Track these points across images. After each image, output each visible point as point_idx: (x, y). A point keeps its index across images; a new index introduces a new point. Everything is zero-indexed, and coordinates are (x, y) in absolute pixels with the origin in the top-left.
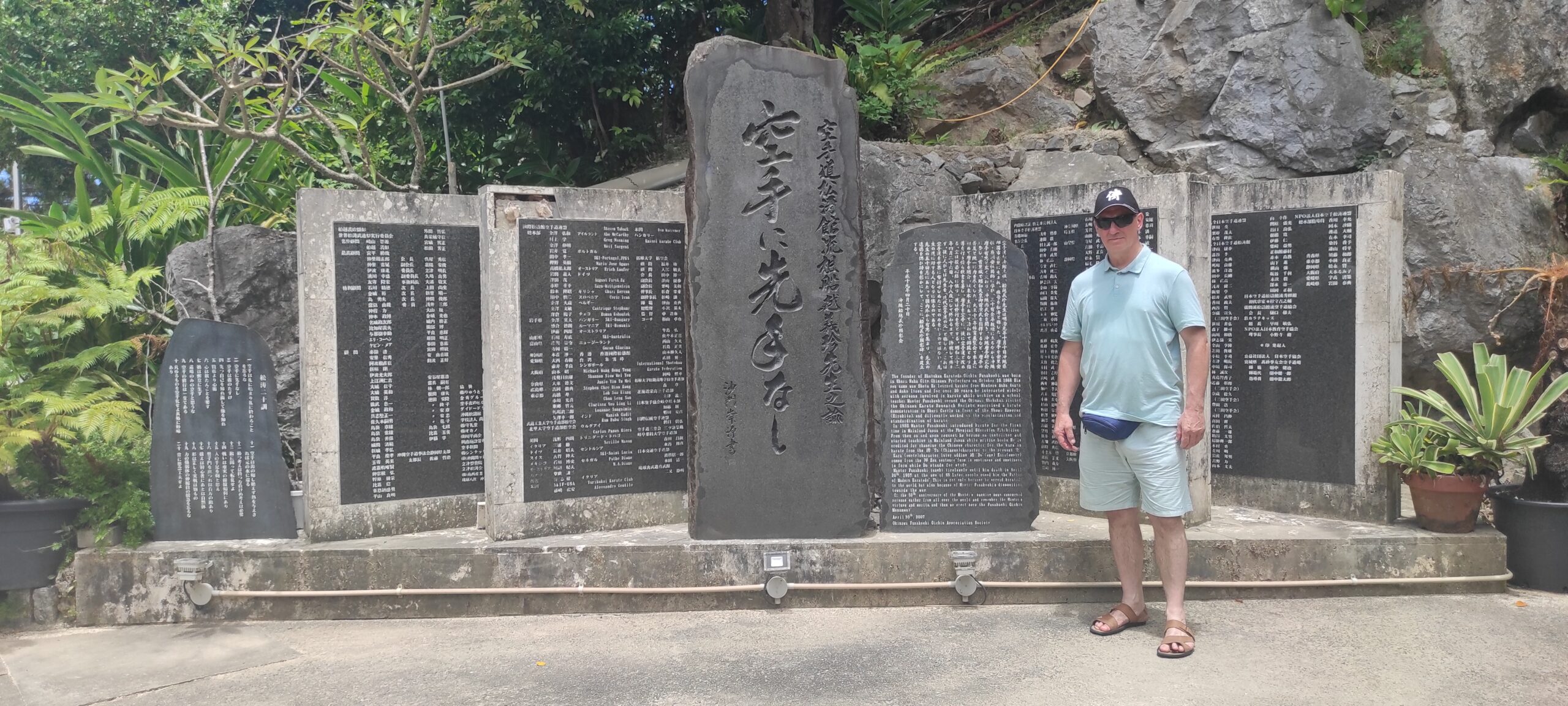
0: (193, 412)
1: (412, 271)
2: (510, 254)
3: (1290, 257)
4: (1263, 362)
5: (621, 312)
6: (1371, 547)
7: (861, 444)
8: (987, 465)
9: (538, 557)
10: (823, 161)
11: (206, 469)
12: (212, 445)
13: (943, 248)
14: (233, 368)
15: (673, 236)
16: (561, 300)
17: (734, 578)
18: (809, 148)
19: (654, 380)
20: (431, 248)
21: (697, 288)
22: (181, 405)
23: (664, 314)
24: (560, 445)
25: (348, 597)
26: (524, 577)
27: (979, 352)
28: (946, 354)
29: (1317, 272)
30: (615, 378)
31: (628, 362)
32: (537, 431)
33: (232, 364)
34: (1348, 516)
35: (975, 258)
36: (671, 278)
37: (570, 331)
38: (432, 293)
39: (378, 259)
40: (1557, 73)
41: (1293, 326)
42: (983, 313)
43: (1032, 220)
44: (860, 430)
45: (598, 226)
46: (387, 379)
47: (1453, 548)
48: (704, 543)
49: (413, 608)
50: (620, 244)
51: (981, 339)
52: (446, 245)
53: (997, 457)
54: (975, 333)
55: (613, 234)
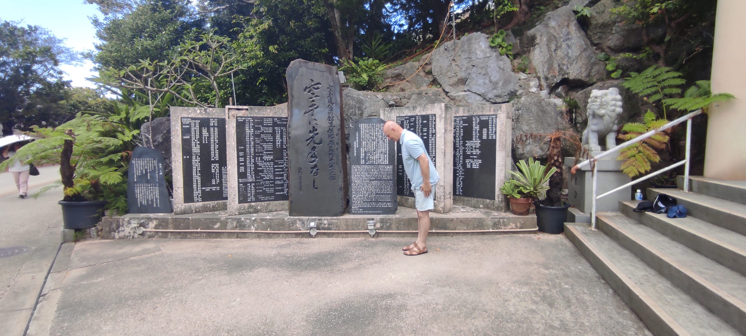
0: (140, 175)
1: (206, 132)
2: (233, 127)
3: (478, 129)
4: (471, 162)
5: (270, 145)
6: (496, 220)
7: (341, 188)
8: (382, 194)
9: (241, 221)
10: (329, 98)
11: (144, 192)
12: (146, 185)
13: (368, 126)
14: (151, 162)
16: (250, 141)
17: (301, 228)
18: (324, 94)
19: (281, 166)
20: (213, 125)
22: (136, 172)
23: (284, 145)
24: (250, 186)
25: (184, 232)
26: (236, 227)
27: (379, 159)
28: (369, 159)
29: (486, 134)
30: (268, 166)
31: (272, 160)
32: (242, 182)
33: (151, 160)
34: (493, 210)
35: (378, 129)
36: (286, 134)
37: (253, 151)
38: (213, 139)
39: (195, 128)
40: (568, 74)
41: (479, 151)
42: (381, 146)
43: (402, 117)
44: (340, 183)
45: (262, 118)
46: (198, 165)
47: (521, 220)
48: (292, 217)
49: (203, 236)
50: (269, 123)
51: (380, 154)
52: (218, 124)
53: (385, 191)
54: (378, 153)
55: (267, 121)
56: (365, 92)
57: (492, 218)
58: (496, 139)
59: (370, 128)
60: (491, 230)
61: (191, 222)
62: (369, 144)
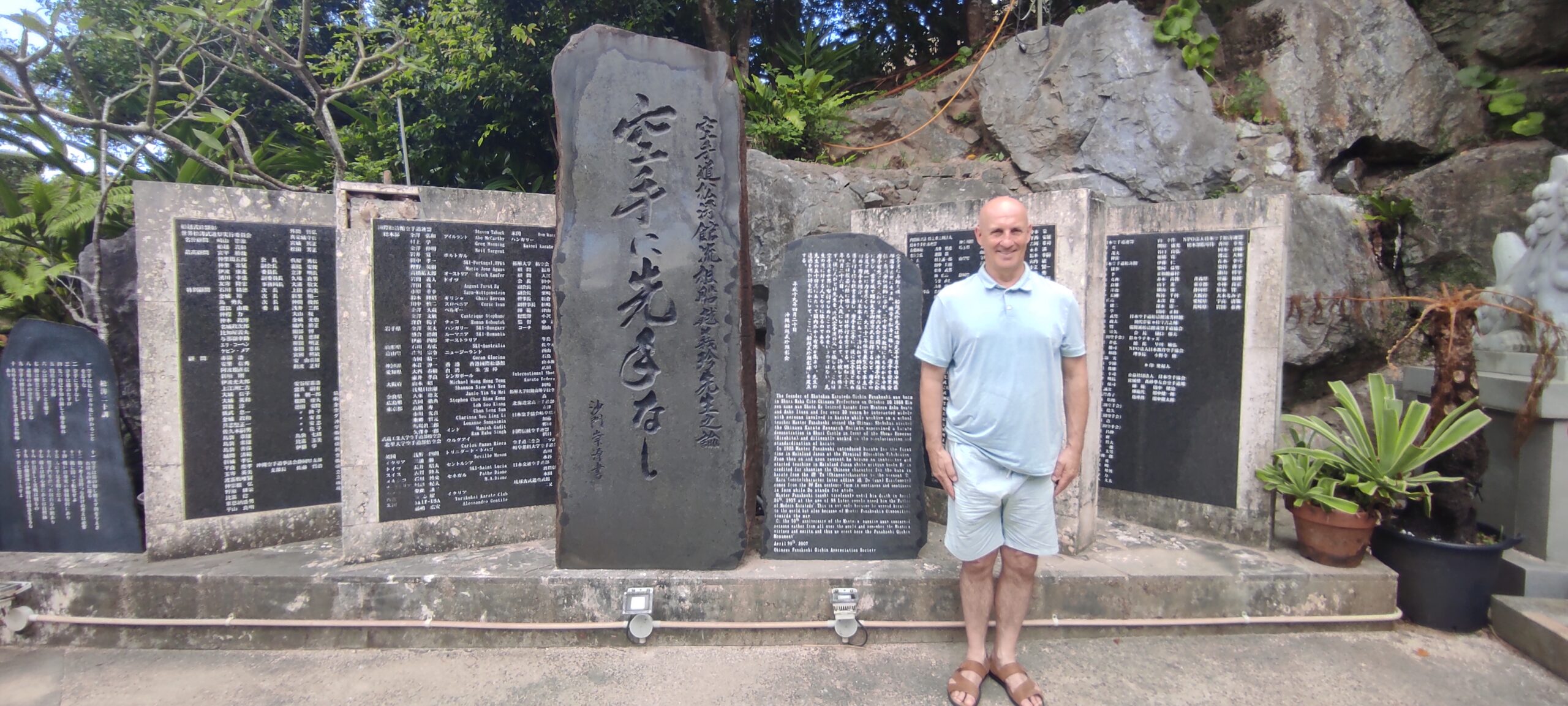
0: (31, 418)
1: (275, 272)
2: (362, 258)
3: (1177, 278)
4: (1147, 382)
5: (495, 320)
6: (1264, 583)
7: (739, 471)
8: (876, 491)
9: (383, 587)
10: (702, 162)
11: (46, 479)
12: (53, 454)
13: (833, 260)
14: (72, 373)
16: (423, 306)
17: (596, 614)
18: (686, 147)
19: (532, 391)
20: (299, 250)
21: (561, 297)
22: (20, 410)
23: (544, 322)
24: (422, 461)
25: (176, 627)
26: (367, 609)
27: (869, 372)
28: (835, 374)
29: (1205, 296)
30: (487, 389)
31: (502, 372)
32: (395, 447)
33: (72, 368)
34: (1229, 539)
37: (435, 340)
38: (300, 296)
39: (232, 259)
40: (1375, 125)
41: (1179, 348)
42: (875, 330)
43: (927, 235)
44: (738, 456)
45: (469, 229)
46: (243, 385)
47: (1344, 585)
48: (566, 573)
49: (246, 639)
50: (494, 248)
51: (872, 357)
52: (318, 246)
53: (885, 483)
54: (865, 352)
55: (487, 238)
56: (797, 163)
57: (1252, 578)
58: (1243, 310)
59: (838, 268)
60: (1246, 619)
61: (202, 592)
62: (834, 323)
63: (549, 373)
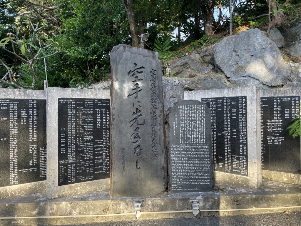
1: (25, 113)
2: (55, 109)
3: (280, 110)
4: (272, 139)
5: (91, 125)
7: (163, 167)
8: (200, 172)
9: (61, 206)
10: (152, 82)
13: (186, 107)
15: (106, 103)
16: (72, 123)
18: (148, 78)
19: (100, 145)
20: (31, 106)
21: (114, 119)
23: (104, 126)
24: (70, 167)
25: (1, 220)
27: (197, 138)
28: (188, 139)
29: (288, 114)
30: (88, 146)
31: (92, 141)
32: (63, 163)
35: (196, 110)
36: (106, 115)
37: (74, 132)
38: (32, 120)
39: (14, 110)
41: (282, 129)
42: (198, 126)
43: (208, 98)
44: (163, 162)
45: (83, 100)
46: (16, 147)
48: (115, 198)
49: (20, 223)
50: (90, 105)
51: (198, 134)
52: (37, 105)
53: (203, 169)
54: (196, 132)
55: (88, 102)
59: (188, 109)
61: (7, 209)
62: (187, 125)
63: (105, 140)
